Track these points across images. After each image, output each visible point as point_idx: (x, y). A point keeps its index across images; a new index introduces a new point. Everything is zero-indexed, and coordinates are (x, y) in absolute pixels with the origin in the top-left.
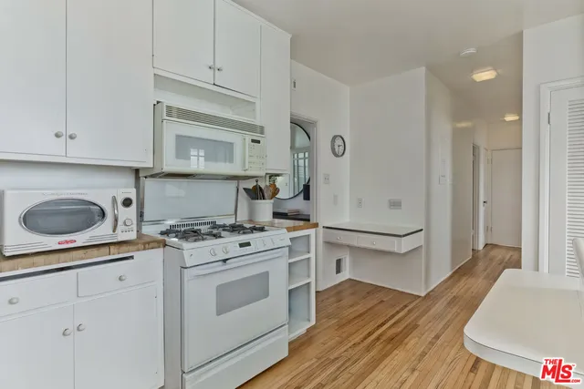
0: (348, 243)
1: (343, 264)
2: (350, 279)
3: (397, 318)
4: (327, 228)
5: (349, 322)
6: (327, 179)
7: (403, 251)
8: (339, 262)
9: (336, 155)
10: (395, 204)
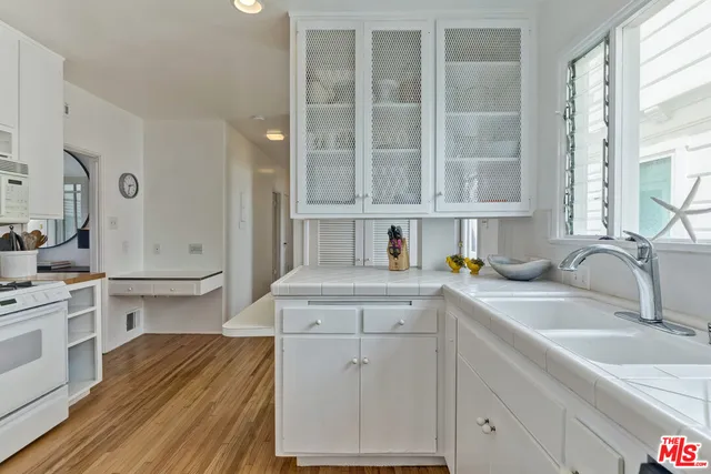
0: (142, 293)
1: (136, 320)
2: (145, 335)
3: (196, 356)
4: (114, 279)
5: (145, 371)
6: (113, 223)
7: (202, 293)
8: (130, 318)
9: (126, 196)
10: (196, 249)
